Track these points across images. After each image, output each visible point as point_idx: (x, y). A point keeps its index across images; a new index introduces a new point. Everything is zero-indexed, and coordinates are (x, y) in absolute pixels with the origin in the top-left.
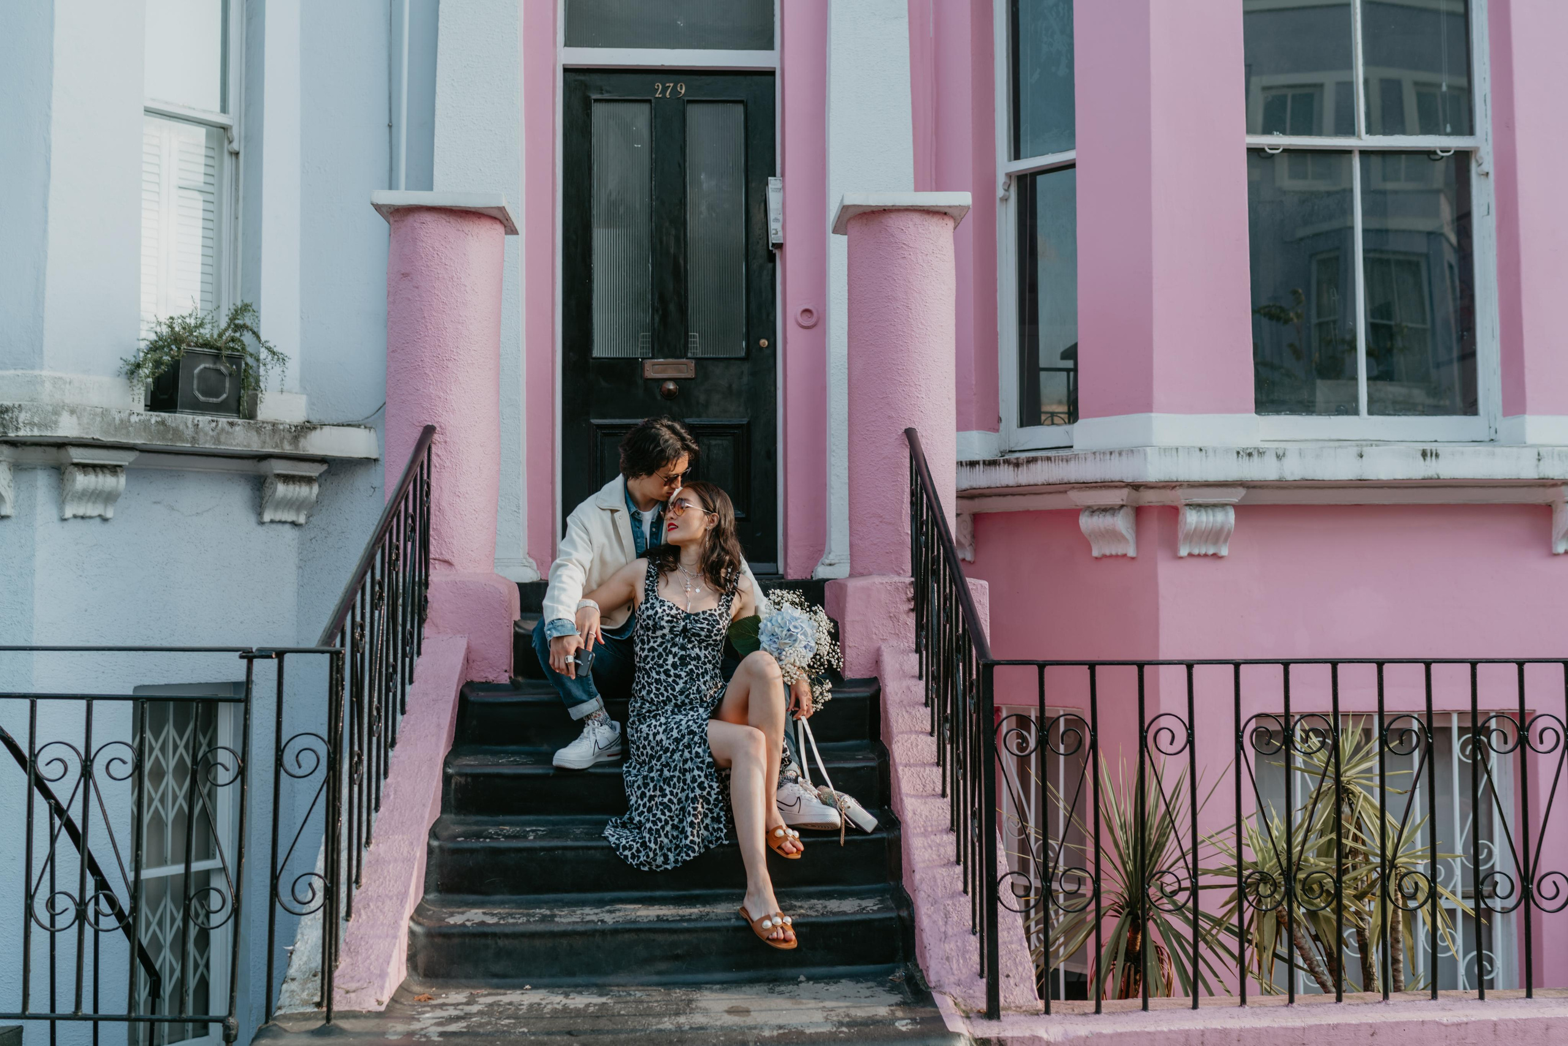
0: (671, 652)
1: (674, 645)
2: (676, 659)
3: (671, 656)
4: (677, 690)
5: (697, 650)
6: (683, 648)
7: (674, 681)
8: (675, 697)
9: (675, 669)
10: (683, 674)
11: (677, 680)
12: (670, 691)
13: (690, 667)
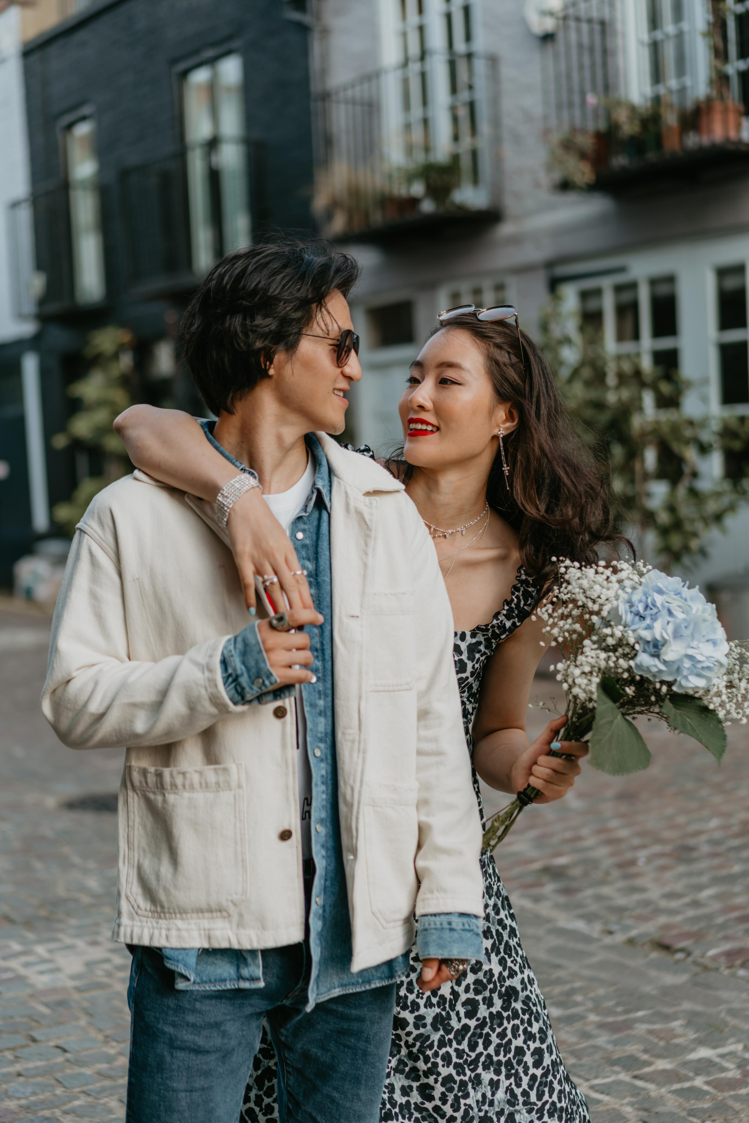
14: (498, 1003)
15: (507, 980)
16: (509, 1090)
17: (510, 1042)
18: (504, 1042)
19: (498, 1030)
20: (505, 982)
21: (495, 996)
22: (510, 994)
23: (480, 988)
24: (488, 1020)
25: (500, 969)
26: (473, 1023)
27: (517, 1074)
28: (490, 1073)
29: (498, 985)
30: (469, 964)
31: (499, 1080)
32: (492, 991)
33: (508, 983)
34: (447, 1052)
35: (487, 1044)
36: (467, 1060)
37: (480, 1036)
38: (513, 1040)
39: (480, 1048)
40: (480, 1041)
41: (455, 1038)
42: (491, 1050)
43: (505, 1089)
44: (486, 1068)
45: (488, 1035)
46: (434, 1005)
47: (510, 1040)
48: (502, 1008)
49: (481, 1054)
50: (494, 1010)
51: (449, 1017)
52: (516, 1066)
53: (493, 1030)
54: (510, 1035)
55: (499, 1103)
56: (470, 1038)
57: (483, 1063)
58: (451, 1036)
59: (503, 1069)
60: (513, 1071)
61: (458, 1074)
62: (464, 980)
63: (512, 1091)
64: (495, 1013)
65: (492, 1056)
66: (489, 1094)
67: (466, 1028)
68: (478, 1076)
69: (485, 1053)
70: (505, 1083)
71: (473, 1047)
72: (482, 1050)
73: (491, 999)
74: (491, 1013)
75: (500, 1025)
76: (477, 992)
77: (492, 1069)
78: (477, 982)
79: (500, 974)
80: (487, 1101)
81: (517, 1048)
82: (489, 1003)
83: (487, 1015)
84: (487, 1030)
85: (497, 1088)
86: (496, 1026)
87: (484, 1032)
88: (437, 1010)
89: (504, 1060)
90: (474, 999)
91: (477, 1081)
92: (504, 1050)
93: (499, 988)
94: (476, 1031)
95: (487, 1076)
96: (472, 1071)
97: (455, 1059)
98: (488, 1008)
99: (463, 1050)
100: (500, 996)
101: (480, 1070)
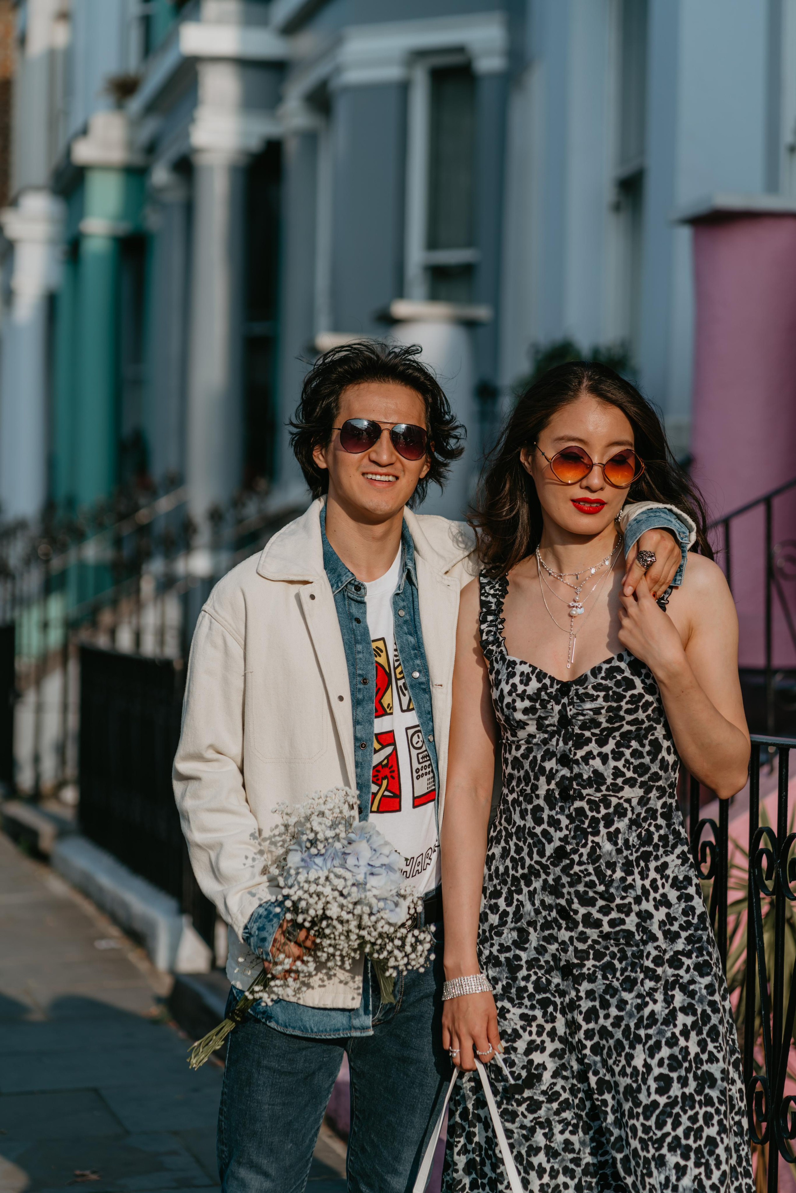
0: (542, 770)
1: (548, 755)
2: (553, 786)
3: (543, 779)
4: (548, 854)
5: (597, 763)
6: (565, 760)
7: (545, 833)
8: (545, 868)
9: (552, 808)
10: (565, 822)
11: (551, 830)
12: (536, 857)
13: (578, 804)
14: (692, 1085)
15: (705, 1063)
16: (697, 1178)
17: (701, 1129)
18: (695, 1127)
19: (690, 1113)
20: (702, 1064)
21: (691, 1076)
22: (707, 1079)
23: (675, 1064)
24: (679, 1099)
25: (698, 1050)
26: (662, 1100)
27: (707, 1165)
28: (676, 1156)
29: (694, 1065)
30: (664, 1037)
31: (686, 1167)
32: (688, 1070)
33: (705, 1067)
34: (634, 1125)
35: (676, 1124)
36: (652, 1137)
37: (670, 1115)
38: (705, 1128)
39: (668, 1128)
40: (669, 1121)
41: (644, 1113)
42: (680, 1132)
43: (693, 1178)
44: (672, 1149)
45: (678, 1115)
46: (627, 1075)
47: (701, 1126)
48: (695, 1090)
49: (668, 1134)
50: (687, 1091)
51: (639, 1089)
52: (707, 1157)
53: (685, 1112)
54: (701, 1122)
55: (684, 1190)
56: (658, 1117)
57: (669, 1144)
58: (640, 1110)
59: (692, 1155)
60: (703, 1161)
61: (642, 1149)
62: (658, 1053)
63: (700, 1182)
64: (688, 1094)
65: (680, 1138)
66: (673, 1178)
67: (655, 1104)
68: (662, 1157)
69: (673, 1134)
70: (693, 1171)
71: (660, 1125)
72: (670, 1130)
73: (686, 1079)
74: (684, 1094)
75: (692, 1108)
76: (672, 1069)
77: (679, 1152)
78: (672, 1057)
79: (697, 1055)
80: (671, 1185)
81: (708, 1137)
82: (684, 1082)
83: (679, 1094)
84: (677, 1110)
85: (684, 1173)
86: (687, 1108)
87: (674, 1111)
88: (628, 1081)
89: (694, 1146)
90: (668, 1075)
91: (661, 1162)
92: (694, 1135)
93: (694, 1069)
94: (666, 1109)
95: (672, 1159)
96: (658, 1149)
97: (640, 1134)
98: (682, 1088)
99: (650, 1127)
100: (696, 1077)
101: (664, 1151)
